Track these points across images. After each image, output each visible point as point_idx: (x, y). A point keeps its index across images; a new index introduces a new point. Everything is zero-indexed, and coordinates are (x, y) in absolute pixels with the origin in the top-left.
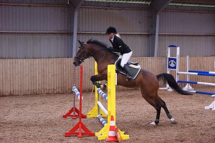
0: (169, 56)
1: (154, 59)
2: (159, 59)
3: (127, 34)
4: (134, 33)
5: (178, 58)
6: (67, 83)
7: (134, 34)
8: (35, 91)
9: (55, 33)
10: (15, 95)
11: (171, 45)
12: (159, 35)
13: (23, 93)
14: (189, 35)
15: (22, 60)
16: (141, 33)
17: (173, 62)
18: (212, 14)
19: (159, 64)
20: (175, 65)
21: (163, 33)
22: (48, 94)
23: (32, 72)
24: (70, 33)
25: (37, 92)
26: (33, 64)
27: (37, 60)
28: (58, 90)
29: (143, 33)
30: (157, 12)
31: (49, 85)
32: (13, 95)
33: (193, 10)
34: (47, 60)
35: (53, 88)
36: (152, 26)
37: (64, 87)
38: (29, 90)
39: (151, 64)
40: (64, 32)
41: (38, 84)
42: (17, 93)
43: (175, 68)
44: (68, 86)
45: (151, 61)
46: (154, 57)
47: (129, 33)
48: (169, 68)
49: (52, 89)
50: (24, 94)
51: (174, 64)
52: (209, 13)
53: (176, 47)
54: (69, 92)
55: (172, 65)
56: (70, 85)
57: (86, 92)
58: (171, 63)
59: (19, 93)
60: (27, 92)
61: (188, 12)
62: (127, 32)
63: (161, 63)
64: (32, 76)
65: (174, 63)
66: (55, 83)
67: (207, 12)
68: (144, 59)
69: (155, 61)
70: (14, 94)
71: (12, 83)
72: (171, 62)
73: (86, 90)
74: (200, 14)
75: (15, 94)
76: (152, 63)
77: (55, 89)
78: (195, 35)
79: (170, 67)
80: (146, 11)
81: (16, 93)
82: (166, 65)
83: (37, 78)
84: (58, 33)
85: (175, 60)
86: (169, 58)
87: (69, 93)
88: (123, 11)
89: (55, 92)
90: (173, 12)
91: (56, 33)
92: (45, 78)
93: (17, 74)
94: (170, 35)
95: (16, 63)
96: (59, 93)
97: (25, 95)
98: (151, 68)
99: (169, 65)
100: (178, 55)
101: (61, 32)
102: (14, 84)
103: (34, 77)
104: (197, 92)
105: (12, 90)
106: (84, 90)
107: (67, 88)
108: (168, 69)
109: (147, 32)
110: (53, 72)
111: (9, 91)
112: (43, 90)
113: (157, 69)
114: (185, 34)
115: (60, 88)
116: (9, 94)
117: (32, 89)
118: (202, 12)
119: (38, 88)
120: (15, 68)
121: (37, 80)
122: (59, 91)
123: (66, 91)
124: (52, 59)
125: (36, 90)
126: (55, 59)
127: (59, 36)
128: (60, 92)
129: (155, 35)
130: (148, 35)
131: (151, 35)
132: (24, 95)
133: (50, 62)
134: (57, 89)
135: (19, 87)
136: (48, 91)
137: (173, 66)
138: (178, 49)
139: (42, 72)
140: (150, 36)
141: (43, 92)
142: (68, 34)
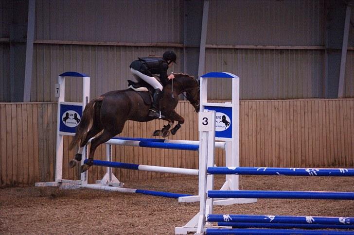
0: (62, 100)
1: (24, 107)
2: (35, 108)
11: (65, 72)
12: (34, 44)
17: (71, 115)
19: (35, 121)
20: (79, 124)
36: (14, 23)
39: (14, 121)
45: (14, 114)
46: (23, 102)
51: (76, 121)
53: (83, 76)
55: (71, 123)
58: (67, 118)
63: (42, 117)
65: (76, 118)
69: (24, 112)
72: (67, 114)
76: (16, 117)
79: (64, 128)
86: (62, 106)
98: (14, 131)
99: (62, 125)
100: (87, 98)
104: (137, 192)
108: (59, 132)
109: (4, 37)
129: (25, 43)
130: (6, 45)
131: (14, 43)
137: (75, 125)
138: (87, 81)
140: (11, 47)
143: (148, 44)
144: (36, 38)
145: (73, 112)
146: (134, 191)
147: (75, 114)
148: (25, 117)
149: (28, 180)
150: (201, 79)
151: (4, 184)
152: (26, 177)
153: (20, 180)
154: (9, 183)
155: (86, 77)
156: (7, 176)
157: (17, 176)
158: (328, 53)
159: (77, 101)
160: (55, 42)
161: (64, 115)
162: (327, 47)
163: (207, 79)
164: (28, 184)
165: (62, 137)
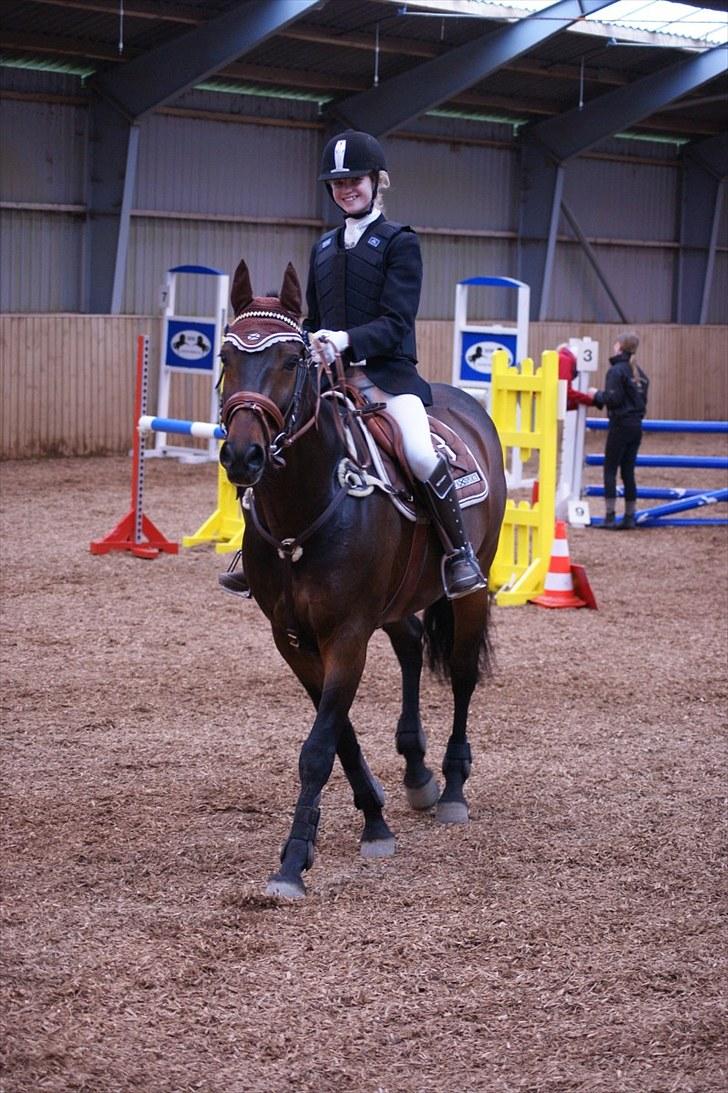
0: (170, 313)
1: (115, 322)
2: (129, 326)
11: (184, 263)
12: (132, 217)
14: (221, 223)
16: (55, 207)
17: (190, 339)
18: (301, 131)
20: (205, 354)
21: (146, 209)
30: (134, 116)
33: (236, 109)
36: (95, 179)
39: (101, 344)
45: (101, 334)
46: (111, 313)
48: (169, 362)
51: (200, 349)
52: (291, 128)
53: (217, 274)
55: (190, 352)
58: (182, 342)
61: (218, 120)
65: (200, 343)
67: (287, 123)
68: (80, 322)
69: (115, 332)
72: (182, 337)
74: (261, 128)
76: (105, 339)
78: (255, 224)
79: (173, 360)
80: (73, 109)
82: (157, 350)
85: (208, 329)
86: (170, 321)
90: (167, 115)
94: (151, 218)
98: (102, 363)
99: (169, 351)
108: (164, 366)
109: (75, 203)
113: (123, 370)
114: (212, 217)
118: (266, 121)
129: (117, 216)
130: (79, 217)
131: (94, 215)
137: (197, 356)
138: (223, 281)
140: (88, 220)
143: (273, 220)
144: (136, 206)
145: (196, 334)
147: (200, 339)
148: (115, 341)
149: (119, 446)
150: (459, 287)
151: (87, 452)
152: (116, 440)
153: (109, 446)
154: (94, 449)
155: (223, 274)
156: (91, 437)
157: (106, 437)
158: (522, 244)
161: (176, 339)
162: (520, 234)
163: (466, 287)
164: (119, 451)
165: (169, 376)
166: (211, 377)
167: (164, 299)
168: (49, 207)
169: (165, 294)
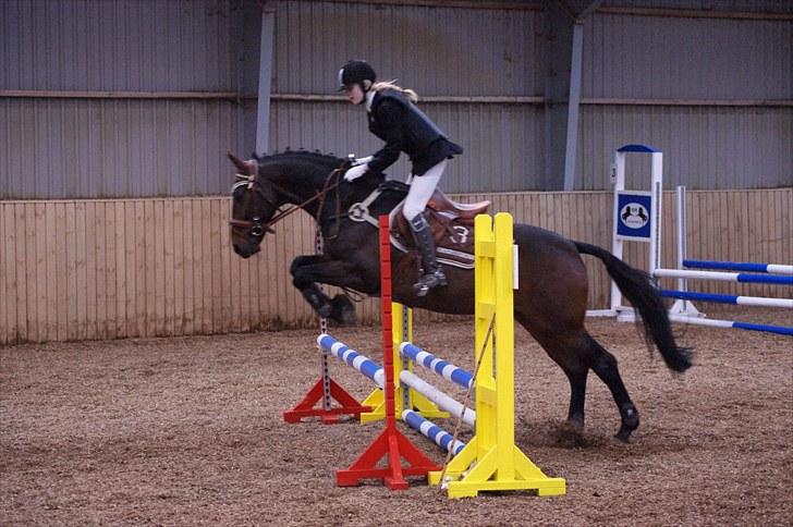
0: (620, 188)
1: (565, 197)
2: (581, 200)
3: (458, 103)
4: (487, 99)
5: (654, 195)
6: (236, 293)
7: (484, 103)
8: (111, 327)
9: (183, 99)
10: (36, 343)
11: (625, 145)
12: (581, 105)
13: (65, 334)
14: (695, 107)
15: (60, 205)
16: (512, 99)
17: (635, 210)
18: (780, 22)
19: (581, 219)
20: (645, 223)
22: (161, 336)
23: (101, 254)
24: (244, 100)
25: (118, 329)
26: (102, 219)
27: (119, 203)
28: (198, 321)
29: (520, 99)
30: (576, 15)
31: (166, 301)
32: (27, 341)
34: (159, 204)
35: (179, 313)
36: (552, 73)
37: (222, 308)
38: (87, 323)
39: (551, 219)
40: (220, 95)
41: (122, 297)
42: (43, 335)
43: (645, 232)
44: (236, 306)
45: (550, 208)
46: (563, 190)
47: (468, 99)
48: (619, 233)
49: (176, 318)
50: (70, 336)
51: (640, 219)
52: (769, 20)
53: (651, 151)
54: (244, 329)
55: (634, 222)
56: (245, 300)
57: (305, 328)
58: (628, 214)
59: (50, 335)
60: (80, 328)
61: (688, 17)
62: (458, 95)
63: (591, 213)
64: (99, 268)
65: (641, 215)
66: (189, 295)
67: (762, 16)
69: (566, 206)
70: (32, 336)
71: (22, 297)
72: (629, 208)
73: (308, 322)
74: (735, 22)
75: (35, 339)
76: (554, 213)
77: (190, 316)
78: (715, 106)
79: (623, 230)
80: (532, 14)
81: (38, 336)
83: (121, 272)
84: (195, 99)
85: (646, 201)
86: (620, 196)
87: (242, 332)
88: (441, 11)
89: (189, 328)
91: (190, 99)
92: (150, 275)
93: (41, 260)
95: (36, 215)
96: (203, 334)
97: (74, 341)
99: (620, 222)
100: (658, 184)
101: (207, 95)
102: (32, 298)
103: (107, 270)
104: (734, 325)
105: (23, 323)
106: (300, 321)
107: (236, 311)
108: (615, 235)
109: (537, 95)
110: (178, 253)
111: (11, 325)
112: (141, 320)
114: (679, 102)
115: (206, 313)
116: (10, 339)
117: (102, 317)
119: (122, 314)
120: (34, 235)
121: (120, 283)
122: (203, 325)
123: (231, 323)
124: (178, 202)
125: (116, 322)
126: (187, 201)
127: (200, 111)
128: (210, 328)
129: (567, 104)
130: (540, 106)
131: (551, 104)
132: (68, 341)
133: (169, 211)
134: (197, 316)
135: (52, 310)
136: (160, 327)
137: (639, 226)
138: (658, 158)
139: (140, 250)
140: (547, 108)
141: (141, 328)
142: (233, 101)
143: (751, 102)
144: (582, 96)
146: (730, 324)
147: (641, 209)
148: (566, 214)
159: (642, 189)
160: (612, 101)
165: (621, 244)
166: (649, 243)
167: (614, 176)
168: (505, 99)
169: (614, 170)
